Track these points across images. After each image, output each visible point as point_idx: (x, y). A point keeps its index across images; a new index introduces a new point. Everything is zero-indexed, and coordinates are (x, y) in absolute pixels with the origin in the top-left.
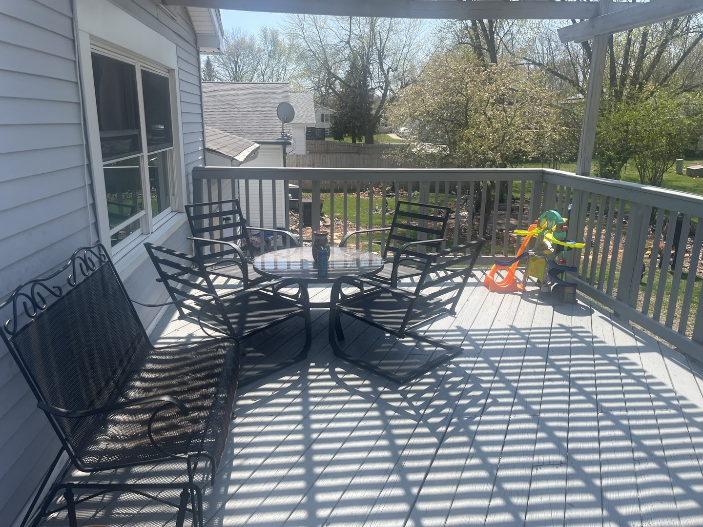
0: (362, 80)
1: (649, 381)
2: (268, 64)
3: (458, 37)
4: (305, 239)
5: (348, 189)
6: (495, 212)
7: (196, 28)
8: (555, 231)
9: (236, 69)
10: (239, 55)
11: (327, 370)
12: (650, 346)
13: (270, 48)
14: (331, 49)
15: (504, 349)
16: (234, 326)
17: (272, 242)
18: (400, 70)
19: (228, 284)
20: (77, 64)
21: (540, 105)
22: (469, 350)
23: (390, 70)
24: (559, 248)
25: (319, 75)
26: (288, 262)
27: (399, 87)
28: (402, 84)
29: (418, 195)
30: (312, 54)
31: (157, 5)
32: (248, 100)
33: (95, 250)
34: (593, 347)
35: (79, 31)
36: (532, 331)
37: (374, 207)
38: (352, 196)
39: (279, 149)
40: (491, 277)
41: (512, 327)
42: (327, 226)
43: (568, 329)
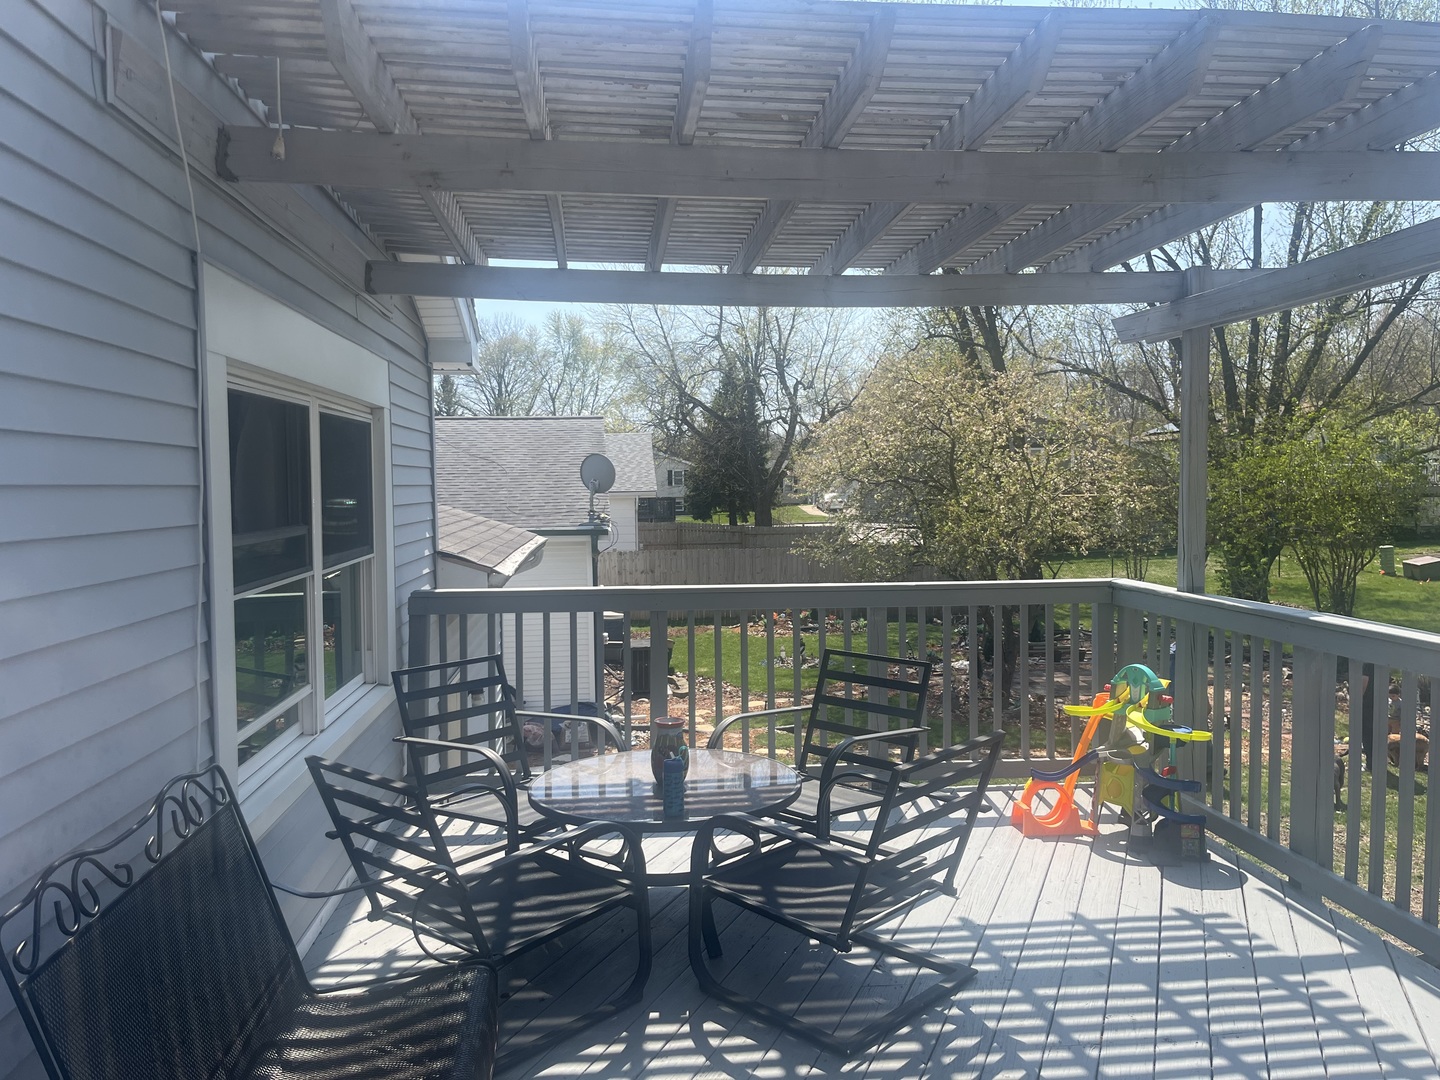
0: (745, 407)
1: (1375, 1032)
2: (562, 380)
3: (927, 325)
4: (636, 724)
5: (723, 619)
6: (1023, 660)
7: (427, 329)
8: (1148, 707)
9: (500, 390)
10: (506, 364)
11: (686, 1028)
12: (1371, 953)
13: (567, 349)
14: (685, 350)
15: (1064, 969)
16: (486, 932)
17: (568, 733)
18: (819, 385)
19: (475, 833)
20: (199, 414)
21: (1094, 447)
22: (989, 973)
23: (800, 386)
24: (1159, 743)
25: (663, 397)
26: (601, 786)
27: (819, 417)
28: (823, 412)
29: (865, 626)
30: (648, 359)
31: (357, 295)
32: (525, 450)
33: (205, 781)
34: (1253, 961)
35: (209, 355)
36: (1120, 925)
37: (776, 654)
38: (731, 632)
39: (583, 543)
40: (1025, 807)
41: (1077, 918)
42: (682, 696)
43: (1197, 920)
